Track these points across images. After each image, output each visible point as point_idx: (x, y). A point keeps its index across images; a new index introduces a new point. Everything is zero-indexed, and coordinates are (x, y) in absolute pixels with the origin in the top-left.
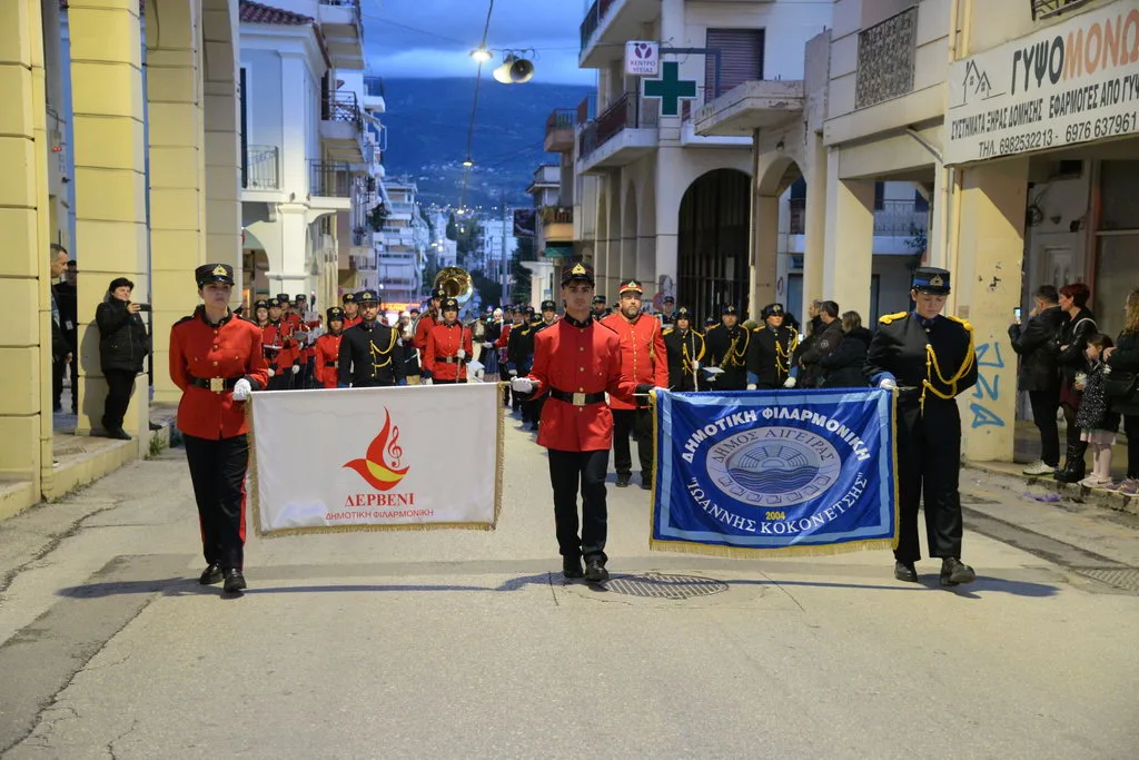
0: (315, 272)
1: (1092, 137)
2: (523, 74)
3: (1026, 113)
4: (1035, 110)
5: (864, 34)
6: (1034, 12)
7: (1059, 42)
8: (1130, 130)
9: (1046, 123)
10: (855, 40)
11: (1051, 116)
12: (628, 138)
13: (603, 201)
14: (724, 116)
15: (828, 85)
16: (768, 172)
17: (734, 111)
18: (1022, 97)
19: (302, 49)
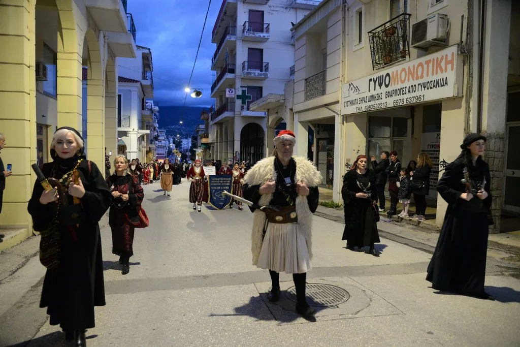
0: (140, 151)
1: (405, 103)
2: (199, 95)
3: (375, 97)
4: (379, 96)
5: (306, 80)
6: (373, 68)
7: (388, 75)
8: (422, 100)
9: (384, 100)
10: (303, 82)
11: (386, 98)
12: (226, 114)
13: (217, 132)
14: (260, 105)
15: (294, 95)
16: (272, 121)
17: (264, 103)
18: (373, 92)
19: (137, 90)
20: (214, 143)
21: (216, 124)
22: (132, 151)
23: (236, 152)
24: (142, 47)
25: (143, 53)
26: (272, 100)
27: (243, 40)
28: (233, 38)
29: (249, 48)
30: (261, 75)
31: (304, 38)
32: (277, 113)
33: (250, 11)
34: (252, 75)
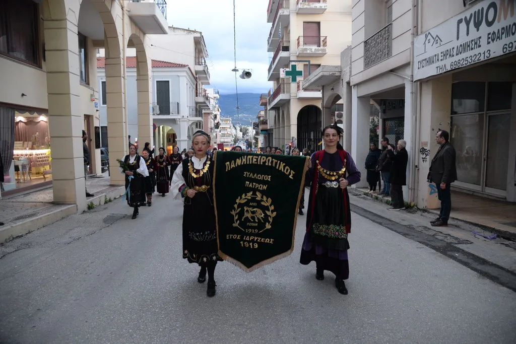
2: (248, 76)
3: (469, 46)
4: (476, 43)
5: (365, 42)
6: (465, 3)
9: (485, 48)
11: (489, 43)
12: (281, 97)
14: (313, 80)
15: (351, 64)
16: (327, 100)
17: (316, 78)
18: (464, 39)
19: (185, 74)
20: (273, 129)
21: (273, 108)
22: (182, 139)
23: (293, 138)
24: (192, 31)
26: (326, 74)
27: (297, 14)
29: (304, 22)
30: (318, 50)
32: (333, 89)
34: (308, 52)
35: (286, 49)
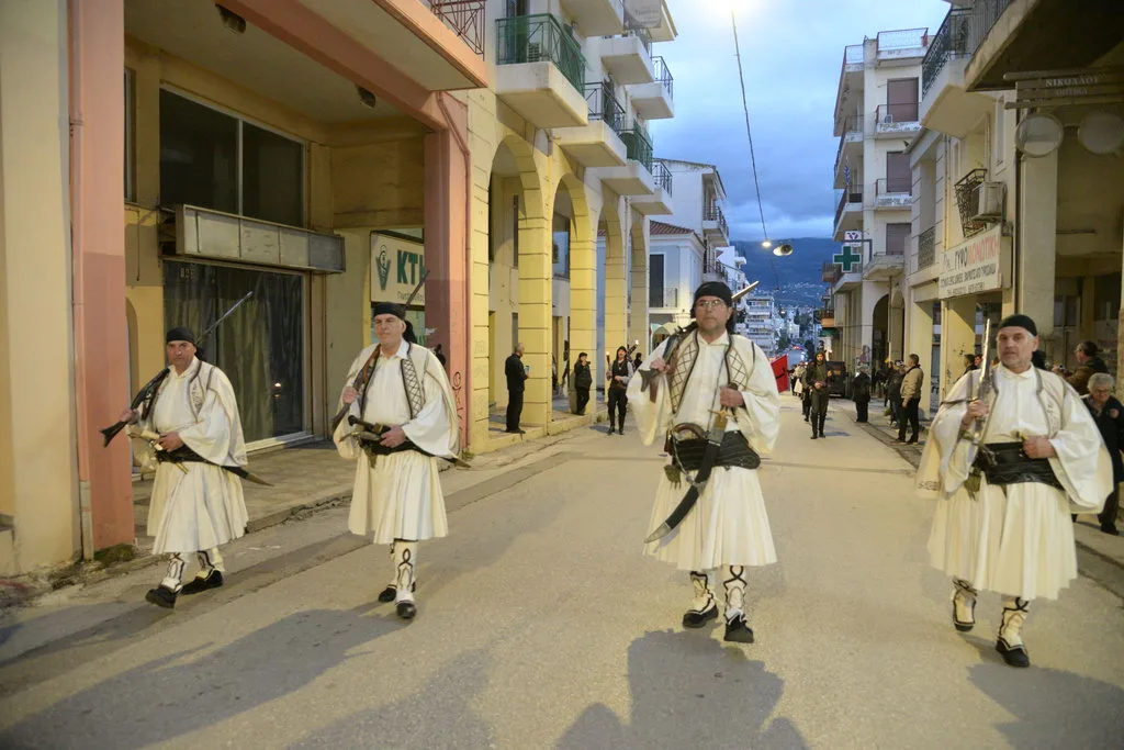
1: (974, 291)
2: (787, 251)
3: (959, 278)
5: (920, 237)
6: (963, 235)
7: (967, 249)
8: (983, 289)
9: (964, 283)
10: (918, 240)
11: (965, 280)
12: (848, 277)
13: (846, 307)
14: (870, 271)
15: (909, 259)
16: (895, 297)
17: (873, 269)
18: (958, 271)
19: (689, 244)
20: (842, 328)
21: (838, 292)
23: (865, 347)
24: (700, 165)
25: (703, 175)
26: (882, 267)
27: (875, 140)
28: (857, 138)
29: (888, 153)
31: (919, 168)
32: (897, 284)
33: (890, 81)
34: (893, 204)
35: (857, 198)
